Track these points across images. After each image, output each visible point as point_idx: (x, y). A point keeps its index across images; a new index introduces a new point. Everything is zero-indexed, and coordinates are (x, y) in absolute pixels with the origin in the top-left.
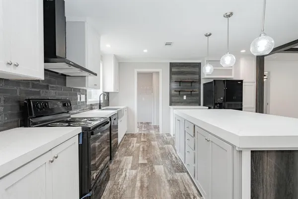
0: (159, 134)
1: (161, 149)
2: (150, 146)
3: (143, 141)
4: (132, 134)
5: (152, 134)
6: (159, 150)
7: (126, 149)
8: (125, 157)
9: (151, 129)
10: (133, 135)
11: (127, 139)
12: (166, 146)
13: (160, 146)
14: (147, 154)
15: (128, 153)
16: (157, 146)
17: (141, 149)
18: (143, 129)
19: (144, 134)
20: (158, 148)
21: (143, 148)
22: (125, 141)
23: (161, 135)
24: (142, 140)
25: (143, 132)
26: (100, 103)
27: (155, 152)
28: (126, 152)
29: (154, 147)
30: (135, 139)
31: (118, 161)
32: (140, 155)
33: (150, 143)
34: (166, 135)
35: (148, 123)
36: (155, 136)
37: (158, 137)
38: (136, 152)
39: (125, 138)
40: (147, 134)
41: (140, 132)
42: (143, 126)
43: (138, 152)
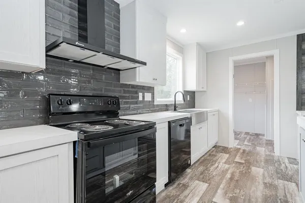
0: (273, 156)
1: (268, 186)
2: (246, 174)
3: (237, 162)
4: (225, 147)
5: (258, 154)
6: (261, 187)
7: (205, 168)
8: (197, 182)
9: (260, 145)
10: (225, 150)
11: (214, 153)
12: (280, 183)
13: (268, 180)
14: (236, 187)
15: (204, 177)
16: (261, 178)
17: (228, 176)
18: (246, 143)
19: (244, 151)
20: (261, 182)
21: (233, 174)
22: (210, 155)
23: (276, 159)
24: (237, 159)
25: (243, 148)
26: (175, 104)
27: (253, 188)
28: (202, 174)
29: (253, 179)
30: (227, 156)
31: (184, 185)
32: (222, 186)
33: (249, 168)
34: (286, 161)
35: (257, 135)
36: (262, 159)
37: (270, 160)
38: (217, 179)
39: (213, 151)
40: (250, 151)
41: (239, 147)
42: (248, 138)
43: (222, 179)
